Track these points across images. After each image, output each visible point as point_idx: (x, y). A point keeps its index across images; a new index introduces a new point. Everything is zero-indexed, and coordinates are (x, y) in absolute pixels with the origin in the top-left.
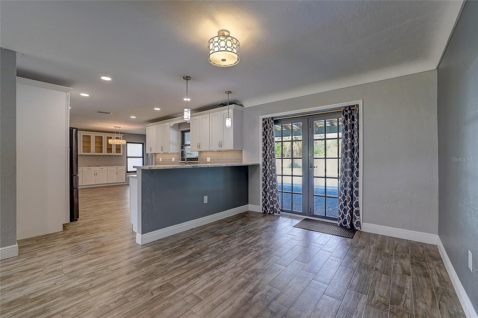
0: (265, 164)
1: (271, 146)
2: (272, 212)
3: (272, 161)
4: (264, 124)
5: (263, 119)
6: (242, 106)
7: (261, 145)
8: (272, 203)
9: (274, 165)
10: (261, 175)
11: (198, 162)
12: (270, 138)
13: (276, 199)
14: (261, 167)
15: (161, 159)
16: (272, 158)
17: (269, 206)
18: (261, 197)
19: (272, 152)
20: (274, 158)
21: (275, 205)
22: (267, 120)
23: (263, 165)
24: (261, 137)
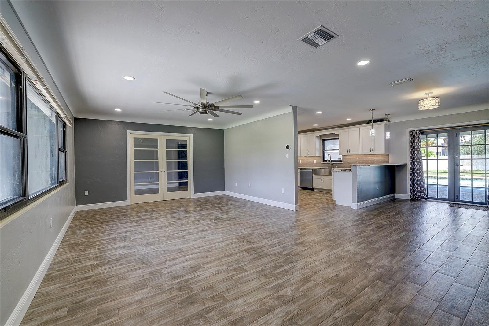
0: (413, 163)
1: (419, 151)
2: (419, 199)
3: (419, 162)
4: (411, 135)
5: (411, 131)
6: (389, 121)
7: (408, 150)
8: (419, 192)
9: (421, 164)
10: (409, 172)
11: (342, 163)
12: (418, 145)
13: (423, 189)
14: (409, 166)
15: (300, 161)
16: (419, 160)
17: (416, 194)
18: (409, 188)
19: (420, 155)
20: (421, 159)
21: (422, 193)
22: (415, 132)
23: (411, 164)
24: (408, 144)
